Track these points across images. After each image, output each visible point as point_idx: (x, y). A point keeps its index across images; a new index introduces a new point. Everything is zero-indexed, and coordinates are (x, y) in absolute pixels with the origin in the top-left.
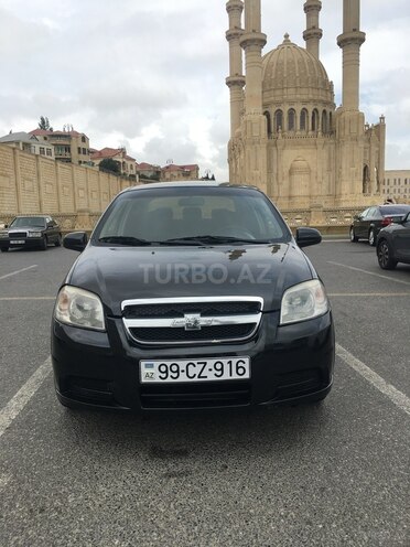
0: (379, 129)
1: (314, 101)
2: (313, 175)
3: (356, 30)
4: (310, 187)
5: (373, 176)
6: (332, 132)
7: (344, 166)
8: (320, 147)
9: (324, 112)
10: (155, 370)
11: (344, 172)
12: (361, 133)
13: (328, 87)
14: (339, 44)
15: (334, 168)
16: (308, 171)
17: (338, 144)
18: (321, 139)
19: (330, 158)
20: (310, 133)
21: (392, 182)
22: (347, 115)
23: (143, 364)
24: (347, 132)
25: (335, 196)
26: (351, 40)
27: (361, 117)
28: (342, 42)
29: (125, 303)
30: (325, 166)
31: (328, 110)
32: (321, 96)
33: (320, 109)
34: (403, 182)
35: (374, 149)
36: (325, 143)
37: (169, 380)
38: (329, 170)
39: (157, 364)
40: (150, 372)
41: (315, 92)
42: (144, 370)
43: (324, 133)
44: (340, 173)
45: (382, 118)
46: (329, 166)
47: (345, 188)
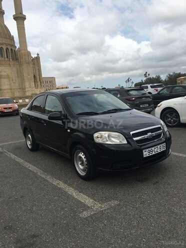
0: (37, 59)
1: (6, 44)
2: (11, 79)
3: (21, 13)
4: (10, 85)
5: (38, 80)
6: (17, 59)
7: (25, 75)
8: (12, 66)
9: (11, 49)
10: (147, 152)
11: (25, 78)
12: (30, 60)
13: (12, 38)
14: (14, 19)
15: (20, 76)
16: (8, 77)
17: (21, 65)
18: (12, 63)
19: (17, 72)
20: (6, 59)
21: (45, 82)
22: (23, 52)
23: (144, 151)
24: (24, 59)
25: (23, 89)
26: (20, 18)
27: (29, 53)
28: (15, 18)
29: (131, 133)
30: (16, 75)
31: (13, 49)
32: (9, 42)
33: (10, 48)
34: (49, 82)
35: (37, 68)
36: (14, 65)
37: (151, 154)
38: (18, 77)
39: (147, 150)
40: (146, 154)
41: (6, 40)
42: (144, 153)
43: (13, 59)
44: (23, 78)
45: (38, 54)
46: (18, 75)
47: (27, 85)
